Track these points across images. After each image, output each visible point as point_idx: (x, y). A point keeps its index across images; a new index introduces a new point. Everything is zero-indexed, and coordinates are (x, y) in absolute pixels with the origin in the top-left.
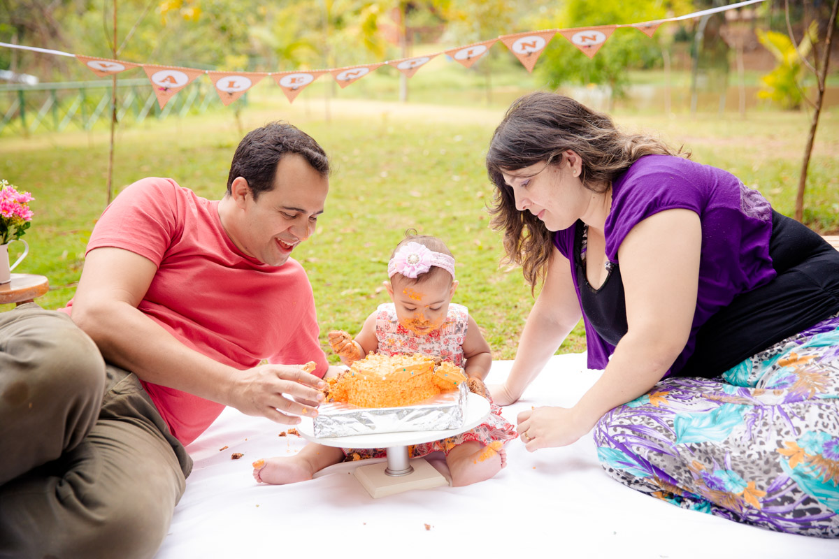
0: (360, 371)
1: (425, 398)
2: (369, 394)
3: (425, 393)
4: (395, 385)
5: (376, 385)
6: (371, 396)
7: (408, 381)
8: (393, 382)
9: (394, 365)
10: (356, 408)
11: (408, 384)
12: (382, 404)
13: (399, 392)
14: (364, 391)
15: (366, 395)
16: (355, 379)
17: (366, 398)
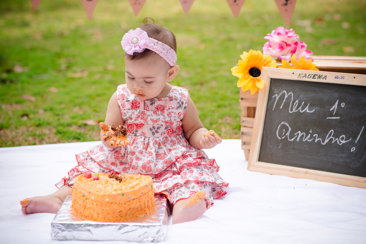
0: (90, 192)
1: (137, 217)
2: (94, 211)
3: (137, 213)
4: (115, 206)
5: (100, 205)
6: (96, 212)
7: (125, 204)
8: (113, 204)
9: (115, 190)
10: (84, 220)
11: (125, 205)
12: (105, 219)
13: (118, 211)
14: (91, 208)
15: (92, 211)
16: (84, 198)
17: (92, 213)
